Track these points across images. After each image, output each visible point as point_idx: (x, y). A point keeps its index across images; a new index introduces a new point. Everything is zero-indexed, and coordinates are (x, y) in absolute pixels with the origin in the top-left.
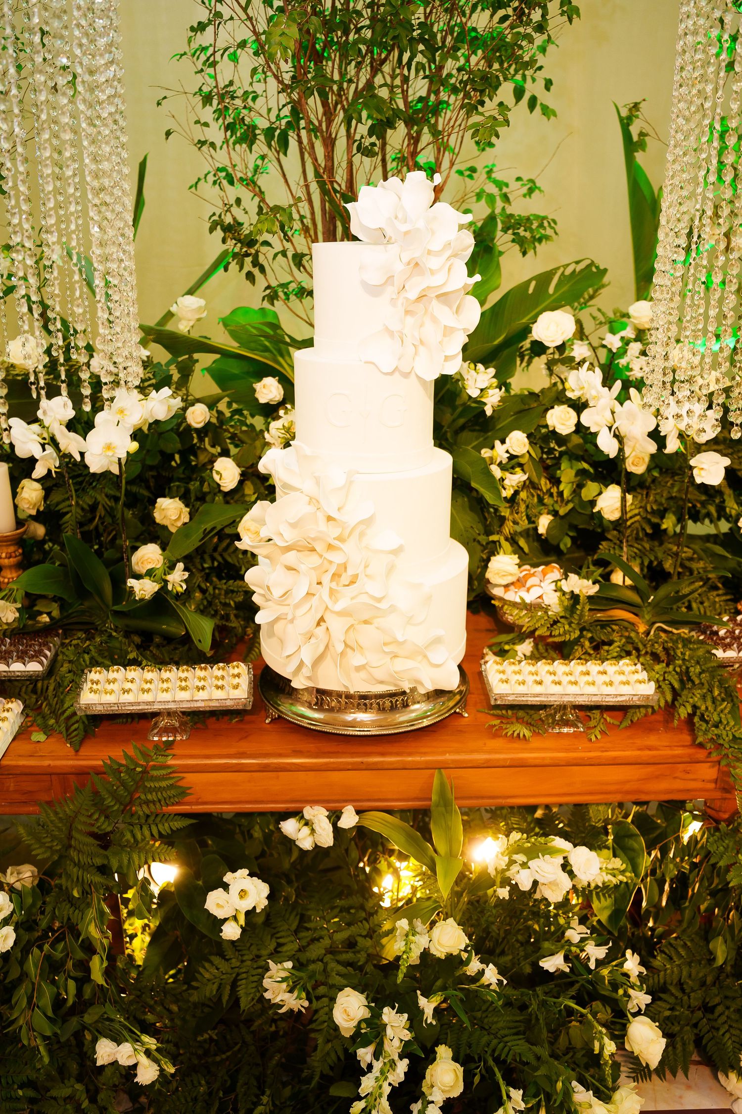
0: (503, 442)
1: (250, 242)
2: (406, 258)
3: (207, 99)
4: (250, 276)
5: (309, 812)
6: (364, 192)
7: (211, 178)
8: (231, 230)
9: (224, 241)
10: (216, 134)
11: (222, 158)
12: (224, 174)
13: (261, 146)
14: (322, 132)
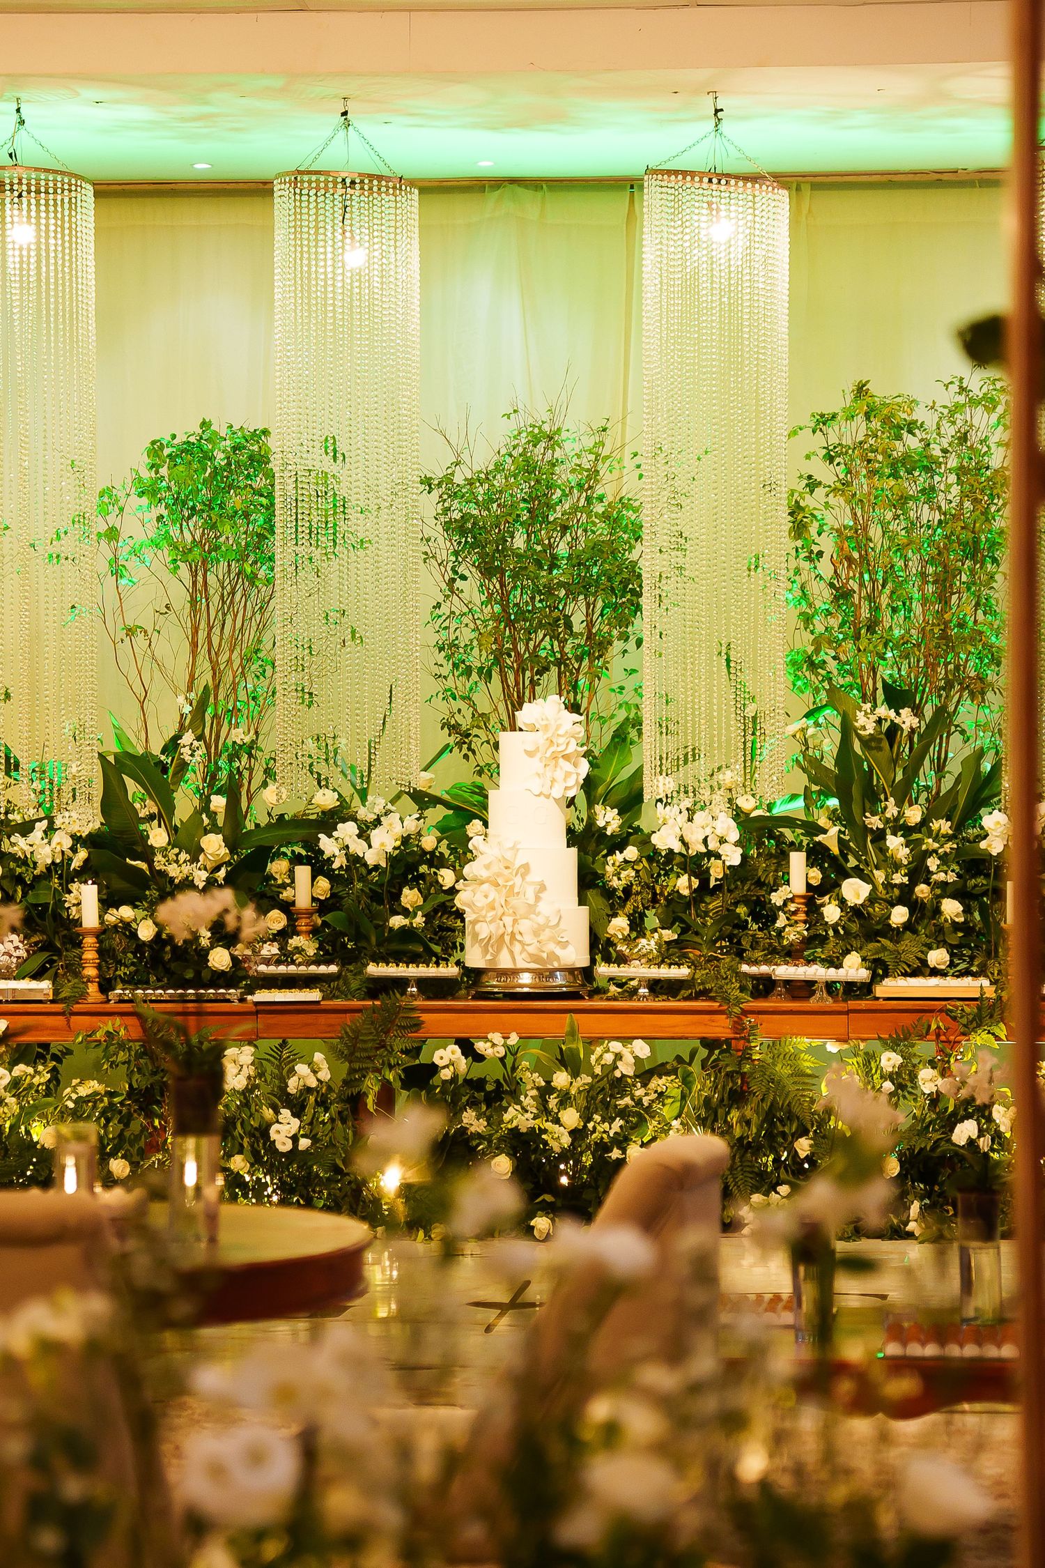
0: (621, 852)
1: (468, 735)
2: (545, 737)
3: (441, 649)
4: (466, 757)
5: (490, 1036)
6: (526, 705)
7: (441, 696)
8: (454, 728)
9: (450, 735)
10: (446, 669)
11: (450, 683)
12: (449, 693)
13: (475, 676)
14: (512, 667)
